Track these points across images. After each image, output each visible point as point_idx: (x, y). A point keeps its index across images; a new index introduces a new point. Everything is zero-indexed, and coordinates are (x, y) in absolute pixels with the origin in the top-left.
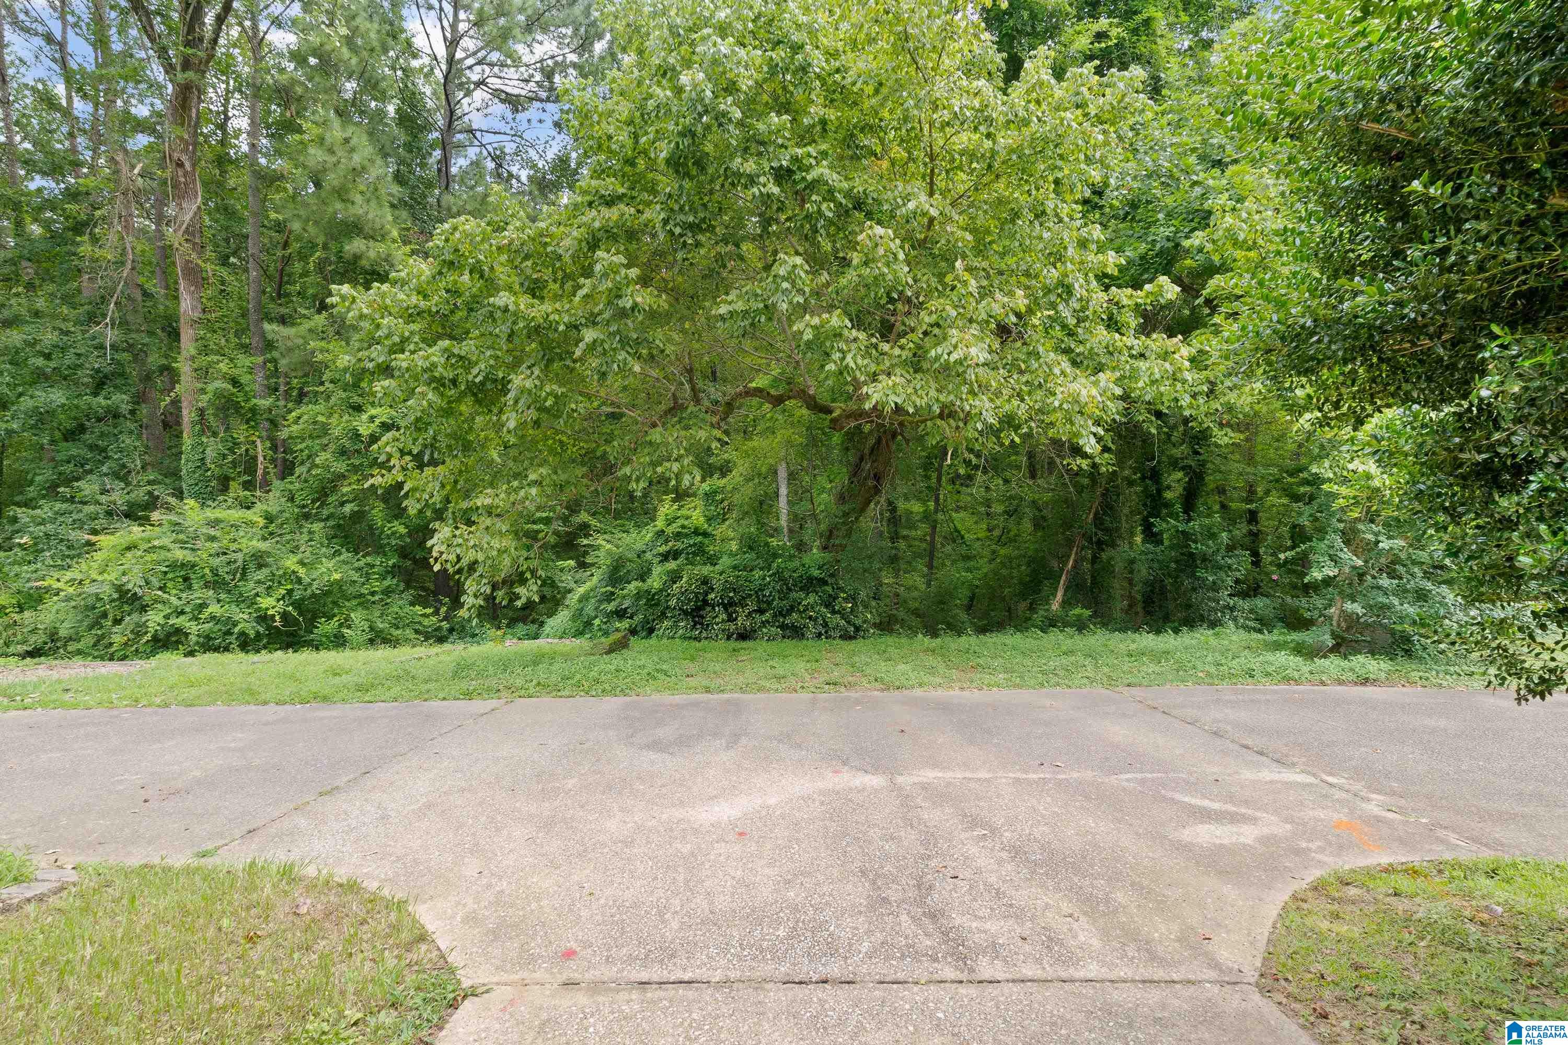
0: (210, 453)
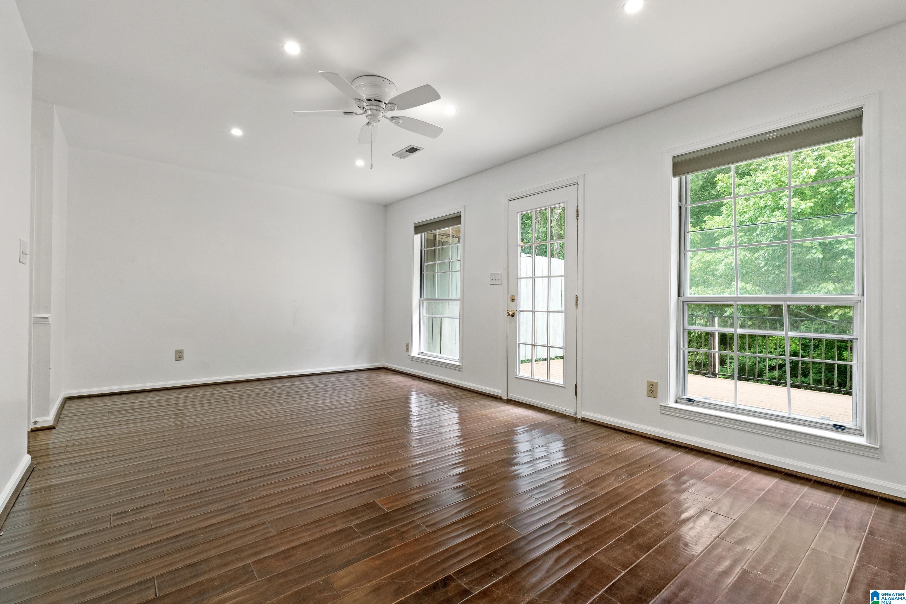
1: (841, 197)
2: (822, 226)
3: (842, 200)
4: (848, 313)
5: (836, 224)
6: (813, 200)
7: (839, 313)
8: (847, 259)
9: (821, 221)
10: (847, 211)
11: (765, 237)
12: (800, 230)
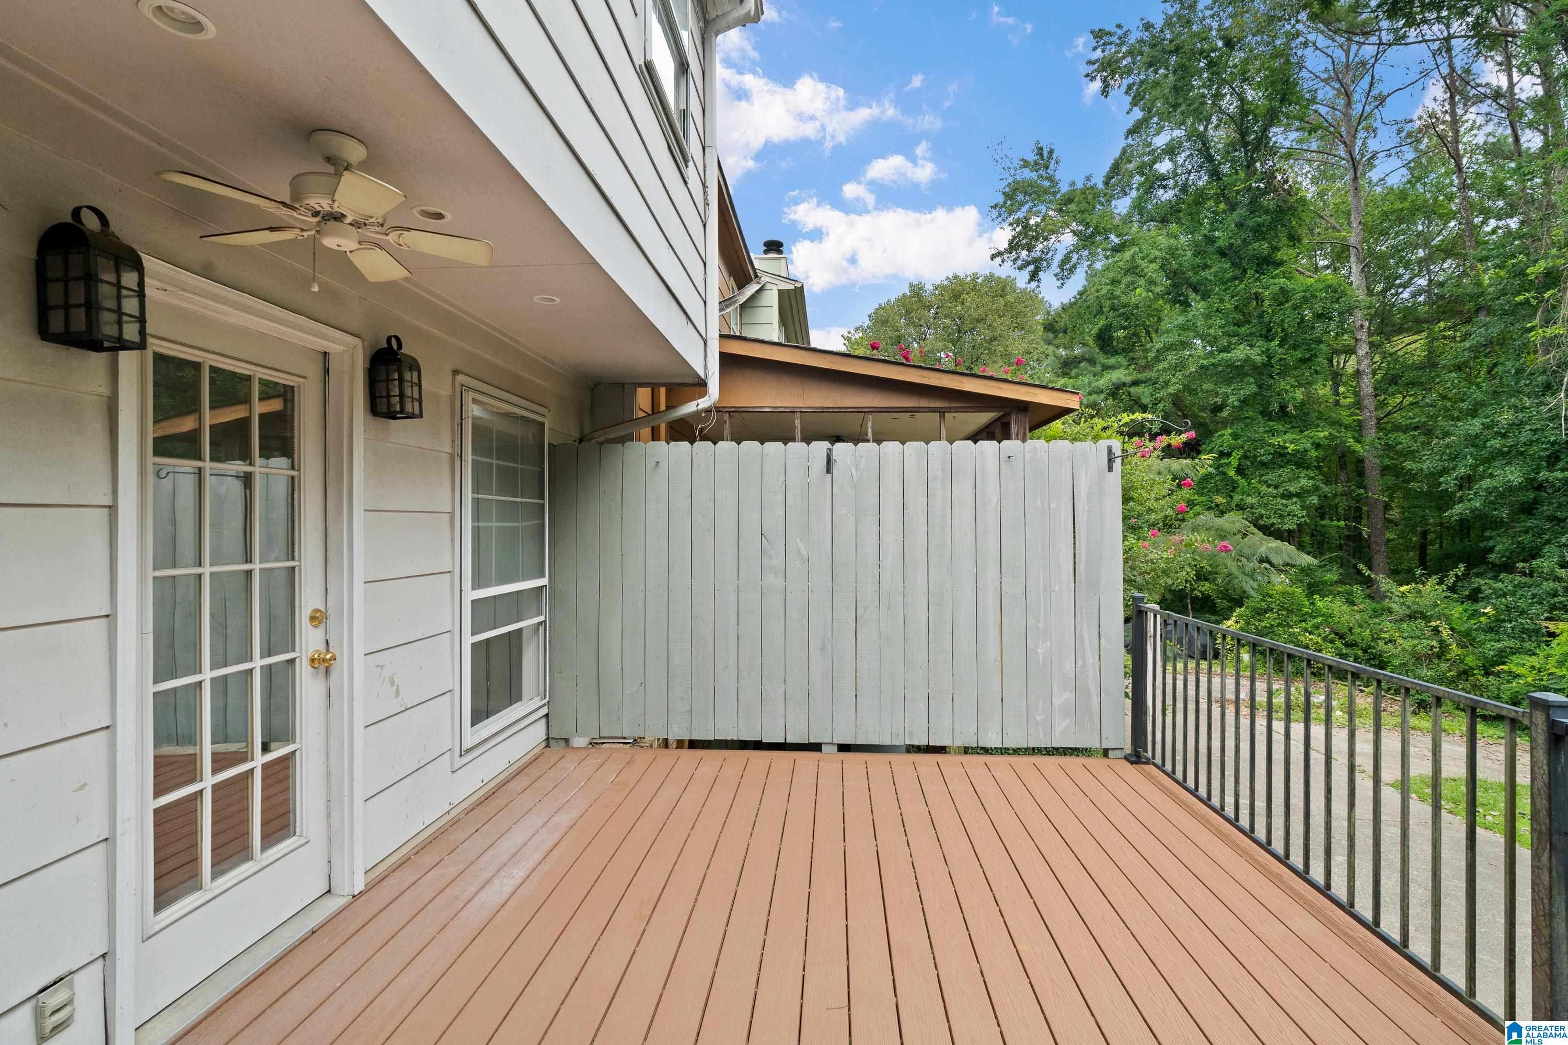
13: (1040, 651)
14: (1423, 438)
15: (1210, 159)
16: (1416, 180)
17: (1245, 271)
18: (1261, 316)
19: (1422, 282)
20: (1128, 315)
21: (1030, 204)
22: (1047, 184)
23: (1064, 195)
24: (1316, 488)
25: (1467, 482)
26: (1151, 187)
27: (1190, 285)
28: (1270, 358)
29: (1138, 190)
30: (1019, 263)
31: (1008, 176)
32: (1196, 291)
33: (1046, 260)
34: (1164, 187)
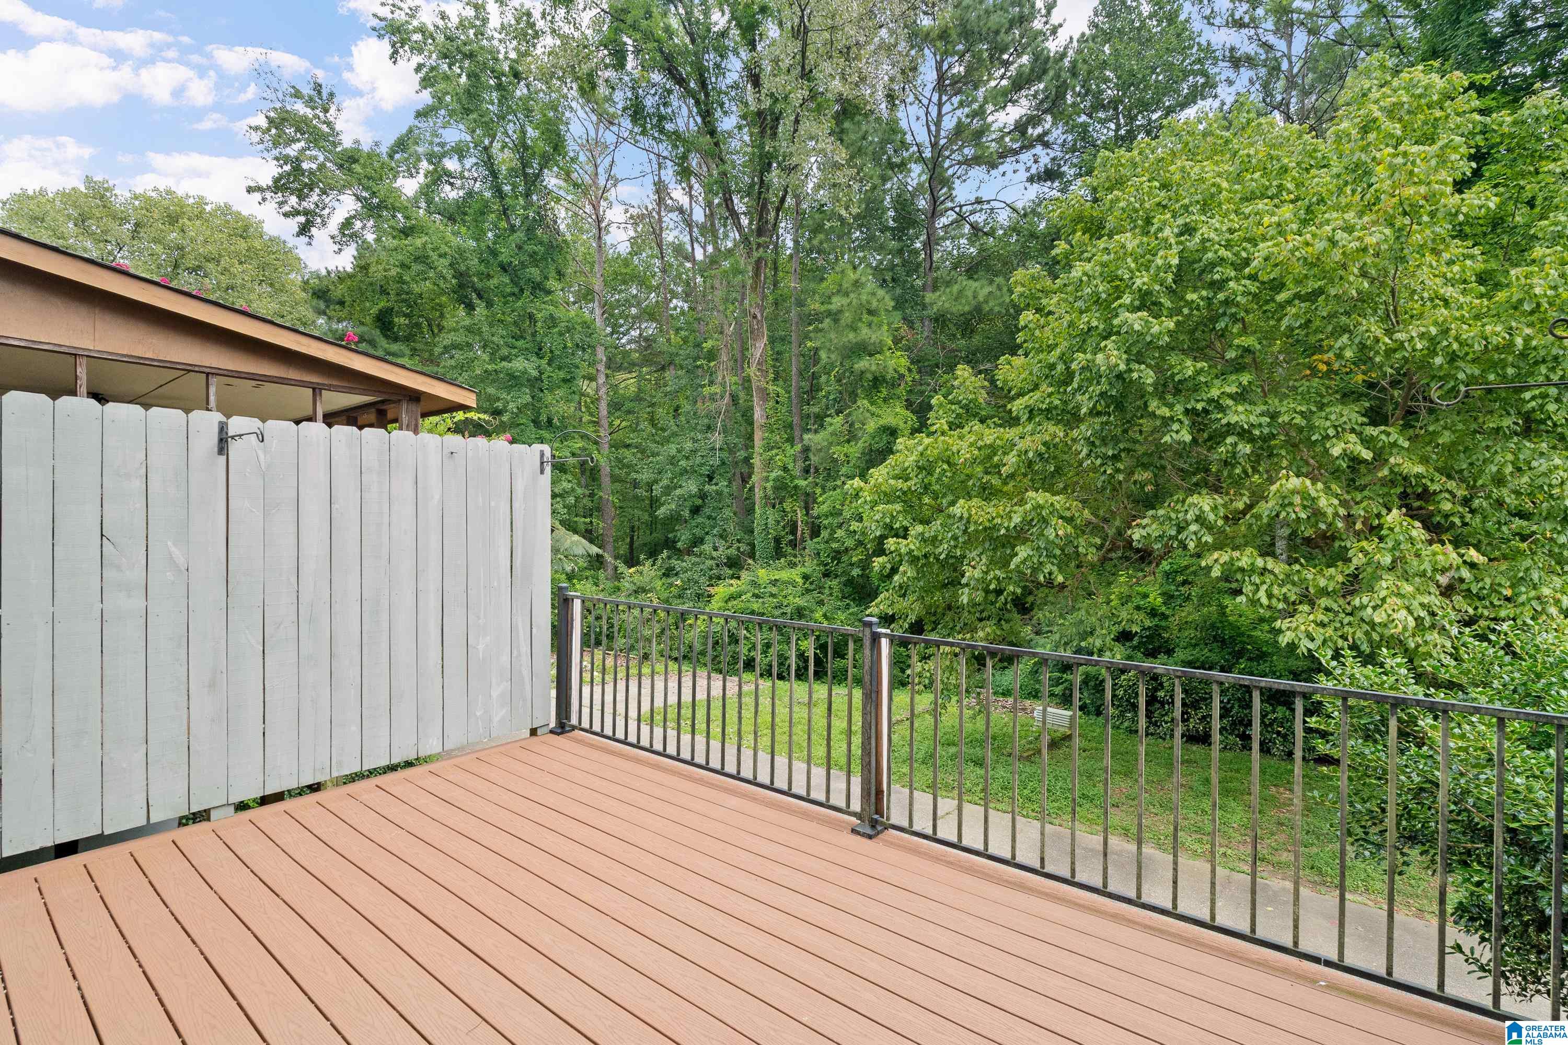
0: (771, 521)
1: (1224, 314)
2: (1190, 373)
3: (1227, 319)
4: (1238, 559)
5: (1215, 371)
6: (1175, 319)
7: (1221, 561)
8: (1236, 444)
9: (1189, 363)
10: (1236, 342)
11: (1087, 396)
12: (1150, 381)
13: (481, 647)
14: (639, 455)
15: (494, 174)
16: (634, 253)
17: (522, 290)
18: (534, 335)
19: (635, 333)
20: (411, 302)
21: (302, 144)
22: (325, 128)
23: (345, 150)
24: (573, 490)
25: (668, 490)
26: (439, 179)
27: (475, 290)
28: (541, 373)
29: (426, 177)
30: (287, 208)
31: (274, 98)
32: (480, 297)
33: (320, 216)
34: (452, 184)
